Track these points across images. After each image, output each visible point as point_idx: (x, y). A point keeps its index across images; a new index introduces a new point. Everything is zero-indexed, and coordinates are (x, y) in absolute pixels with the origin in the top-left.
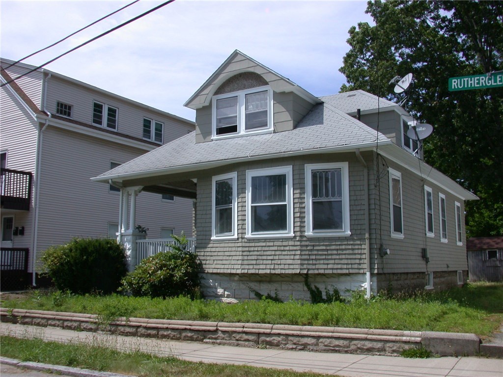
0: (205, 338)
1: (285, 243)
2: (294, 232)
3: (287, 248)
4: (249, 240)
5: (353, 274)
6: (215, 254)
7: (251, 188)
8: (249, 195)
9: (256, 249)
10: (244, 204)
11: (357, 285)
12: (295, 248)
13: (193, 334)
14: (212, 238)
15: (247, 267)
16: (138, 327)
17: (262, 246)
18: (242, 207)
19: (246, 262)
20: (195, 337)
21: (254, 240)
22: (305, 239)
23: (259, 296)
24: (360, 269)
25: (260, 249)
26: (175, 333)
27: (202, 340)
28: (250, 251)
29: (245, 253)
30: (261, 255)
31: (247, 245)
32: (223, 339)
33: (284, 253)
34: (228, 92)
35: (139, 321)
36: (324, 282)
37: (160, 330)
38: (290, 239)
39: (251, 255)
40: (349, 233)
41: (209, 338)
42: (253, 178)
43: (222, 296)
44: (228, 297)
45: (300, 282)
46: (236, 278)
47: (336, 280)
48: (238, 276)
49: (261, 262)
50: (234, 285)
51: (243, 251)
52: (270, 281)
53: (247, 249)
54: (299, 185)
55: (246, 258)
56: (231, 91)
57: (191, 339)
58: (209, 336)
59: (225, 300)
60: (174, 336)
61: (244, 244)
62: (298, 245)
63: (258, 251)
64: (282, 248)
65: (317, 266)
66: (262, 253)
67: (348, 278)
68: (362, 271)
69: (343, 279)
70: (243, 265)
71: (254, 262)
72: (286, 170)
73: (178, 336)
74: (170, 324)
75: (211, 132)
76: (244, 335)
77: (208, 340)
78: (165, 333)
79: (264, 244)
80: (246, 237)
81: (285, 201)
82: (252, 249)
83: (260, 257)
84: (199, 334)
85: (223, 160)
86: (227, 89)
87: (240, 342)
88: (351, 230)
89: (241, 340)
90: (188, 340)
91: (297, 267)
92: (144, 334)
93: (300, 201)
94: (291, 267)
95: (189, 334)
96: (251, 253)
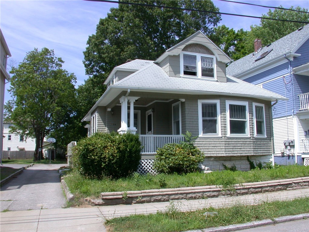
0: (287, 187)
1: (246, 140)
2: (250, 135)
3: (247, 143)
4: (228, 138)
5: (266, 155)
6: (203, 145)
7: (229, 110)
8: (228, 113)
9: (232, 143)
10: (225, 118)
11: (268, 160)
12: (251, 143)
13: (281, 187)
14: (199, 136)
15: (228, 152)
16: (249, 188)
17: (235, 142)
18: (224, 119)
19: (227, 150)
20: (282, 188)
21: (231, 138)
22: (254, 138)
23: (226, 168)
24: (269, 153)
25: (234, 143)
26: (272, 188)
27: (286, 189)
28: (229, 144)
29: (226, 145)
30: (235, 146)
31: (228, 140)
32: (296, 186)
33: (245, 145)
34: (190, 52)
35: (249, 185)
36: (255, 159)
37: (262, 188)
38: (248, 138)
39: (229, 146)
40: (266, 136)
41: (289, 188)
42: (230, 105)
43: (204, 170)
44: (208, 170)
45: (245, 160)
46: (212, 159)
47: (259, 158)
48: (213, 158)
49: (235, 150)
50: (211, 163)
51: (225, 144)
52: (230, 160)
53: (227, 143)
54: (251, 112)
55: (227, 148)
56: (191, 52)
57: (281, 190)
58: (289, 186)
59: (205, 172)
60: (272, 190)
61: (226, 140)
62: (252, 142)
63: (233, 144)
64: (245, 143)
65: (258, 152)
66: (235, 145)
67: (265, 157)
68: (270, 154)
69: (262, 157)
70: (226, 151)
71: (232, 150)
72: (246, 104)
73: (274, 189)
74: (268, 184)
75: (180, 72)
76: (304, 183)
77: (290, 189)
78: (267, 189)
79: (236, 140)
80: (227, 136)
81: (246, 119)
82: (230, 143)
83: (234, 147)
84: (284, 186)
85: (216, 92)
86: (189, 49)
87: (303, 187)
88: (267, 135)
89: (303, 186)
90: (278, 190)
91: (252, 152)
92: (254, 192)
93: (251, 120)
94: (250, 152)
95: (280, 187)
96: (230, 145)
